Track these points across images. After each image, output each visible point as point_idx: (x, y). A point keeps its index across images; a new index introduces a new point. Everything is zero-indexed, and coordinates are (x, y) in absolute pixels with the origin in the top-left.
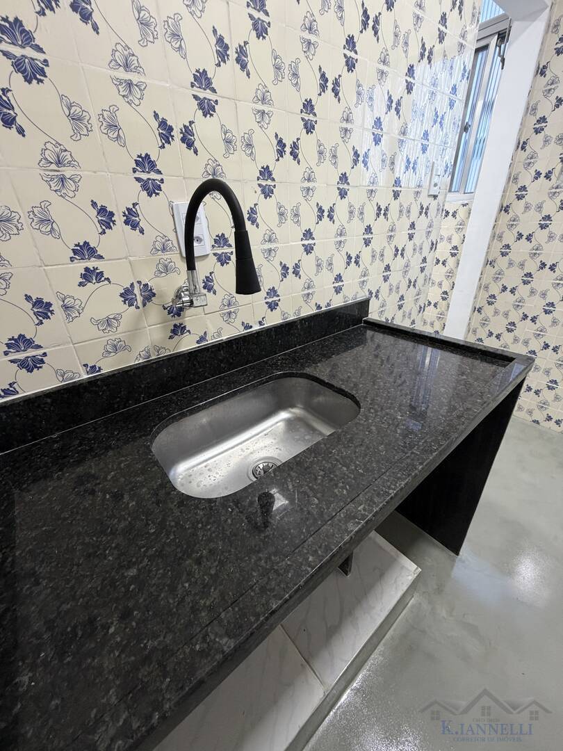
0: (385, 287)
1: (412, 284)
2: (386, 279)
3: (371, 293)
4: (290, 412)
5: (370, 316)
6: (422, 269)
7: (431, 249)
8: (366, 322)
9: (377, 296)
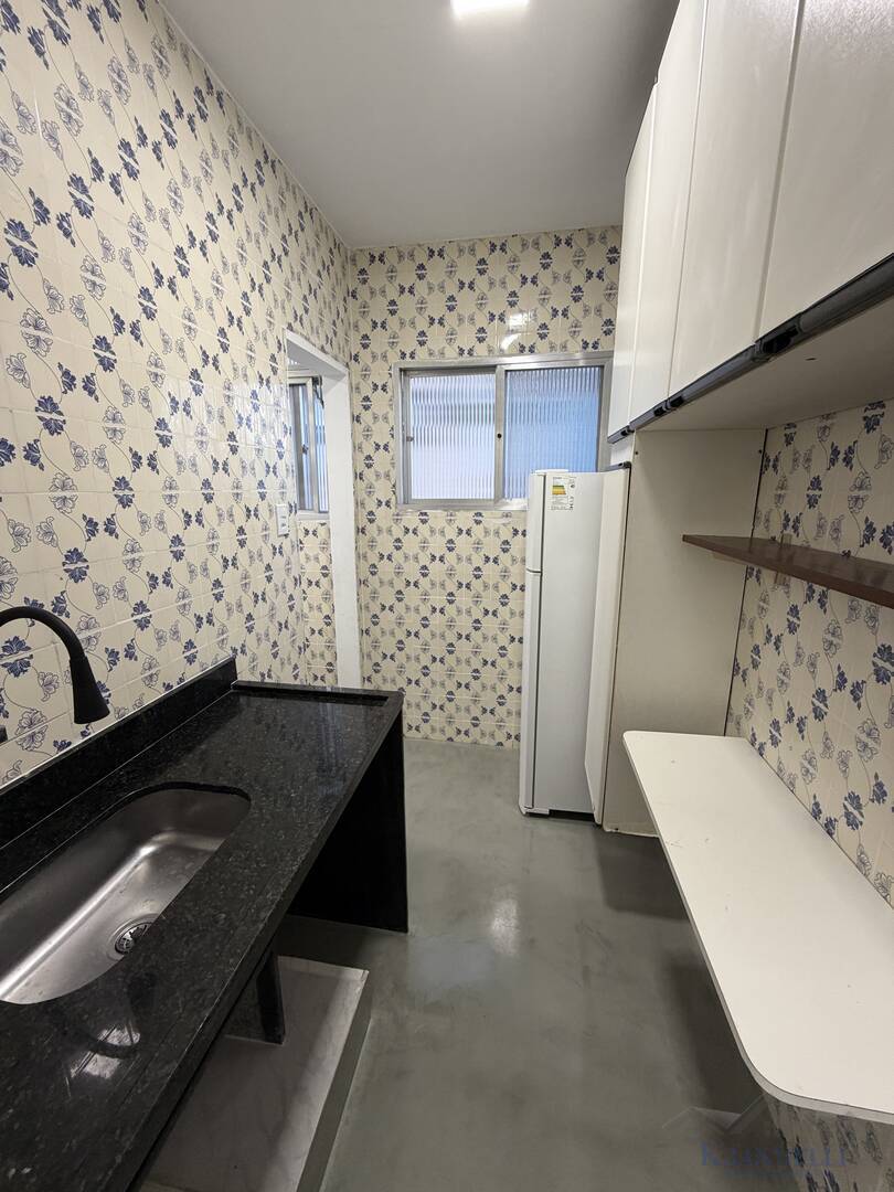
0: (251, 640)
1: (283, 626)
2: (250, 629)
3: (235, 650)
4: (154, 843)
5: (239, 679)
6: (291, 608)
7: (296, 584)
8: (235, 687)
9: (243, 652)
